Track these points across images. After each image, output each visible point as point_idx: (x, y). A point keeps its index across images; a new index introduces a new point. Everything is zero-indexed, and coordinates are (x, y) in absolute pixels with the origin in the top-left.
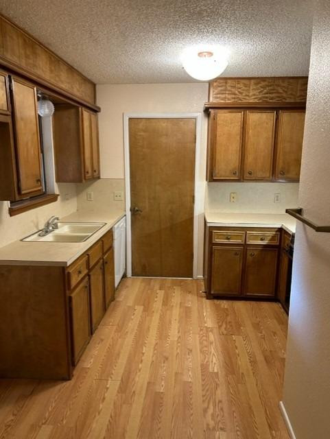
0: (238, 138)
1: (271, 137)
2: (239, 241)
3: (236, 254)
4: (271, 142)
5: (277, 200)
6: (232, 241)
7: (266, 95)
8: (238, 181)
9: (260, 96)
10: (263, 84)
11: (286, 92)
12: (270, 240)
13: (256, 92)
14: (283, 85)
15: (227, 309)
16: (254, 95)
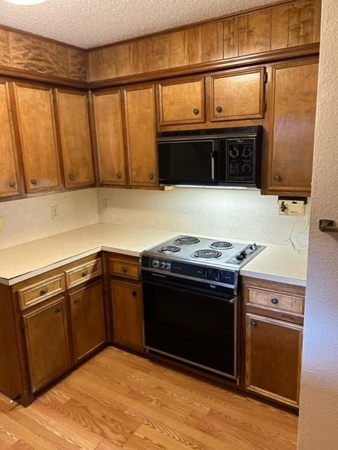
0: (7, 126)
1: (51, 126)
2: (58, 290)
3: (58, 311)
4: (52, 133)
5: (56, 215)
6: (49, 294)
7: (34, 62)
8: (19, 197)
9: (26, 61)
10: (27, 42)
11: (56, 63)
12: (92, 272)
13: (19, 54)
14: (51, 51)
15: (72, 400)
16: (17, 58)
